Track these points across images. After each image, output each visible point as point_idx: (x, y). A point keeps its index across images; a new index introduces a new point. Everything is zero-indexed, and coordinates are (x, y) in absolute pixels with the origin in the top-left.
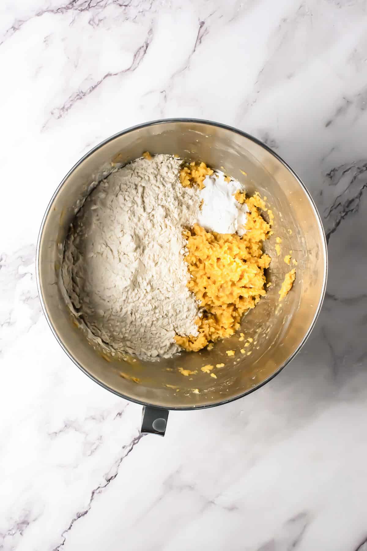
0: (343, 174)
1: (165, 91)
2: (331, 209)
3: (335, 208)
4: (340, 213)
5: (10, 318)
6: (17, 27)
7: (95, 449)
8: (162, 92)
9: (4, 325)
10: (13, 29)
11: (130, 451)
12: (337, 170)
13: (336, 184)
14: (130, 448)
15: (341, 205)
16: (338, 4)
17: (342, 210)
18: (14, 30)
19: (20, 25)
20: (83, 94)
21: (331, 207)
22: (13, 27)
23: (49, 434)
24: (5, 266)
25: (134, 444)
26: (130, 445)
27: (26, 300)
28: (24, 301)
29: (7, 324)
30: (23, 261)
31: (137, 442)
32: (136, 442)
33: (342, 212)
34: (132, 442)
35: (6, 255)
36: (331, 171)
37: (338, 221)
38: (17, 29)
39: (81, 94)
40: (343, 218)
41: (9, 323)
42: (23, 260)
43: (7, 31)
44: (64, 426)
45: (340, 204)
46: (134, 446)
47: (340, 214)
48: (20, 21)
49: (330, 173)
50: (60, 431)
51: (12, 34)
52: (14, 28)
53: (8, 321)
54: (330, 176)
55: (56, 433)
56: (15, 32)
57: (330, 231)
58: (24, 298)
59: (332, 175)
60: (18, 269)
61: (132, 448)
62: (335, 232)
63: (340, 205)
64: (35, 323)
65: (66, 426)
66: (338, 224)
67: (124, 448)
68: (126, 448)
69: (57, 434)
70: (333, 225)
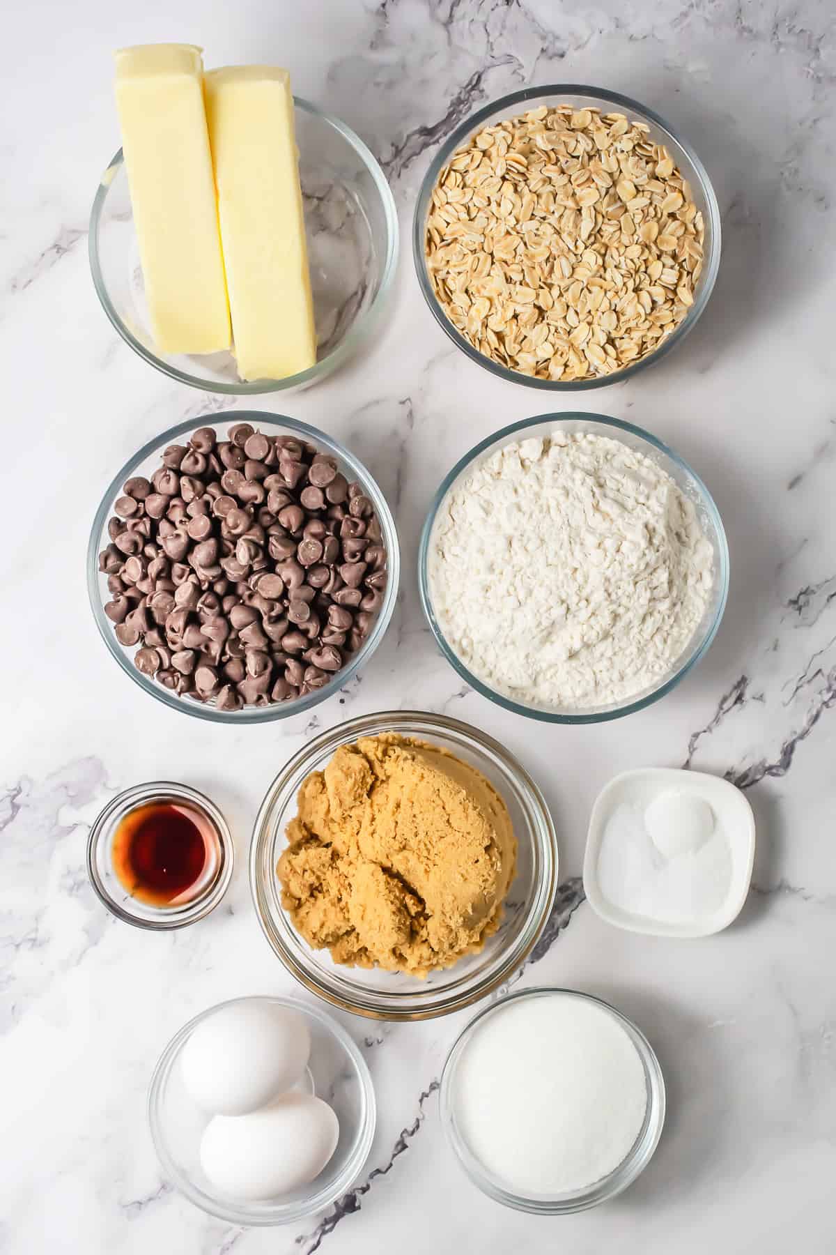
0: (828, 600)
1: (409, 399)
2: (799, 685)
3: (809, 682)
4: (820, 693)
5: (37, 930)
6: (64, 245)
7: (232, 1243)
8: (403, 403)
9: (21, 946)
10: (56, 250)
11: (314, 1248)
12: (813, 592)
13: (810, 626)
14: (314, 1241)
15: (823, 675)
16: (821, 200)
17: (826, 685)
18: (58, 252)
19: (72, 242)
20: (218, 405)
21: (798, 678)
22: (56, 246)
23: (124, 1206)
24: (28, 806)
25: (324, 1232)
26: (315, 1234)
27: (76, 887)
28: (71, 889)
29: (30, 944)
30: (70, 796)
31: (331, 1229)
32: (327, 1227)
33: (824, 692)
34: (318, 1229)
35: (30, 781)
36: (801, 594)
37: (814, 712)
38: (66, 250)
39: (213, 402)
40: (826, 704)
41: (34, 940)
42: (72, 793)
43: (43, 255)
44: (160, 1186)
45: (820, 671)
46: (325, 1238)
47: (819, 696)
48: (74, 231)
49: (798, 598)
50: (150, 1199)
51: (54, 262)
52: (58, 248)
53: (33, 936)
54: (796, 606)
55: (140, 1203)
56: (60, 257)
57: (794, 737)
58: (70, 882)
59: (801, 602)
60: (57, 813)
61: (319, 1243)
62: (807, 738)
63: (820, 675)
64: (96, 944)
65: (163, 1187)
66: (816, 718)
67: (298, 1241)
68: (304, 1243)
69: (143, 1206)
70: (804, 722)
